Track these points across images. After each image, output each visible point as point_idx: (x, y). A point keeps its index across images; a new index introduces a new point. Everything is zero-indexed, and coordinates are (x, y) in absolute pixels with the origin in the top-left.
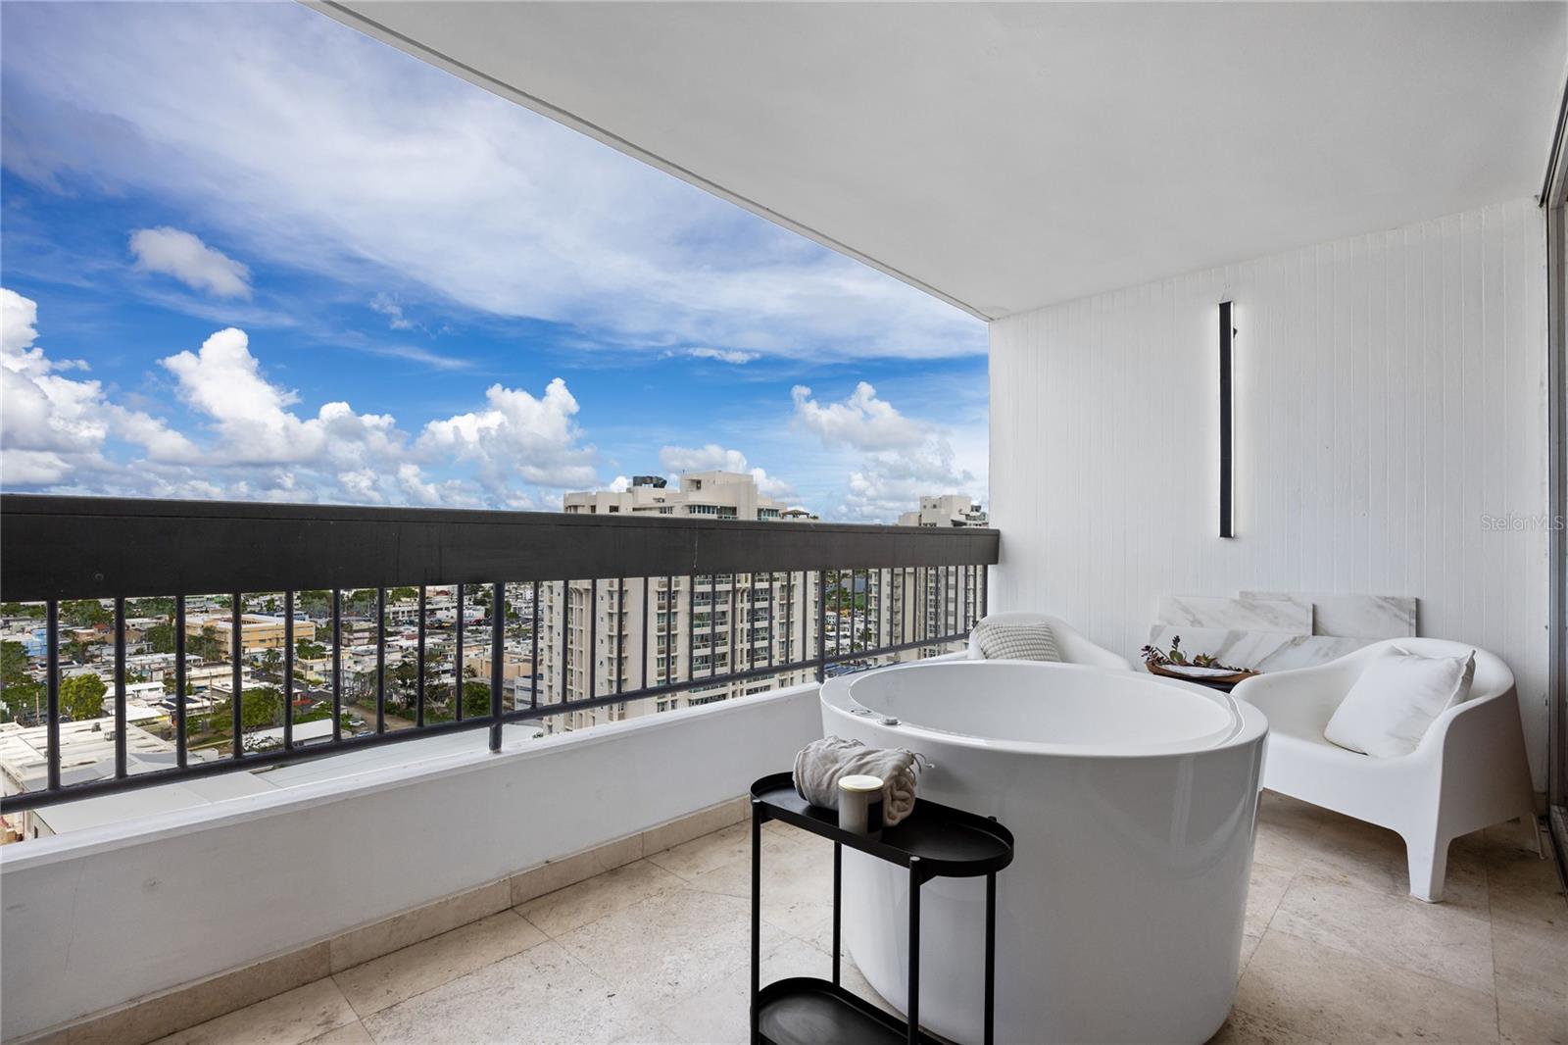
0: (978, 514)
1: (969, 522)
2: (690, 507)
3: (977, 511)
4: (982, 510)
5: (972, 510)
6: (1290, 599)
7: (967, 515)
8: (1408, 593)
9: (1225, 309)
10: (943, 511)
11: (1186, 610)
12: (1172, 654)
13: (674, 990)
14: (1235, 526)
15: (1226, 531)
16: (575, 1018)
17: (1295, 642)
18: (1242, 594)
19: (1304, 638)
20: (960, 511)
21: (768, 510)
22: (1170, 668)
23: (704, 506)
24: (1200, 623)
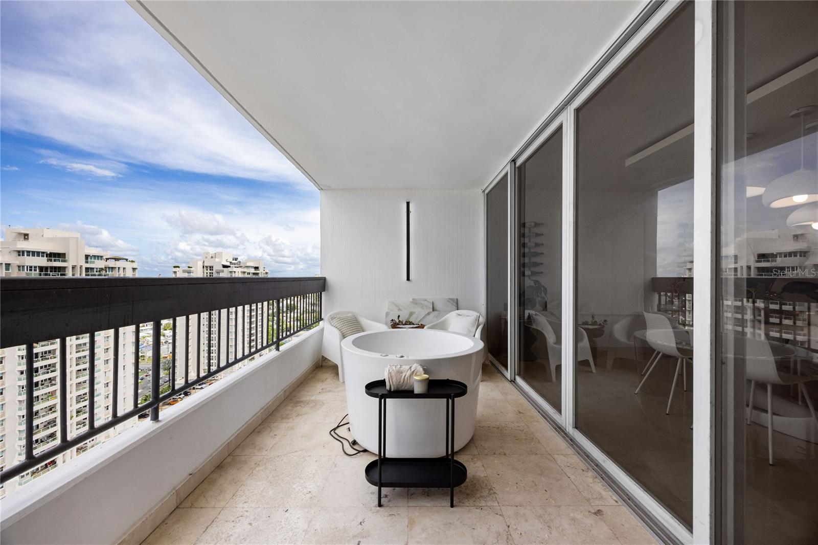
0: (236, 262)
1: (231, 266)
2: (19, 252)
3: (236, 260)
4: (238, 260)
5: (233, 260)
6: (426, 300)
7: (230, 262)
8: (454, 297)
9: (408, 204)
10: (217, 260)
11: (397, 306)
12: (399, 321)
13: (312, 494)
14: (411, 278)
15: (408, 279)
16: (281, 526)
17: (428, 314)
18: (413, 299)
19: (430, 312)
20: (227, 260)
21: (95, 256)
22: (399, 326)
23: (34, 252)
24: (401, 310)
